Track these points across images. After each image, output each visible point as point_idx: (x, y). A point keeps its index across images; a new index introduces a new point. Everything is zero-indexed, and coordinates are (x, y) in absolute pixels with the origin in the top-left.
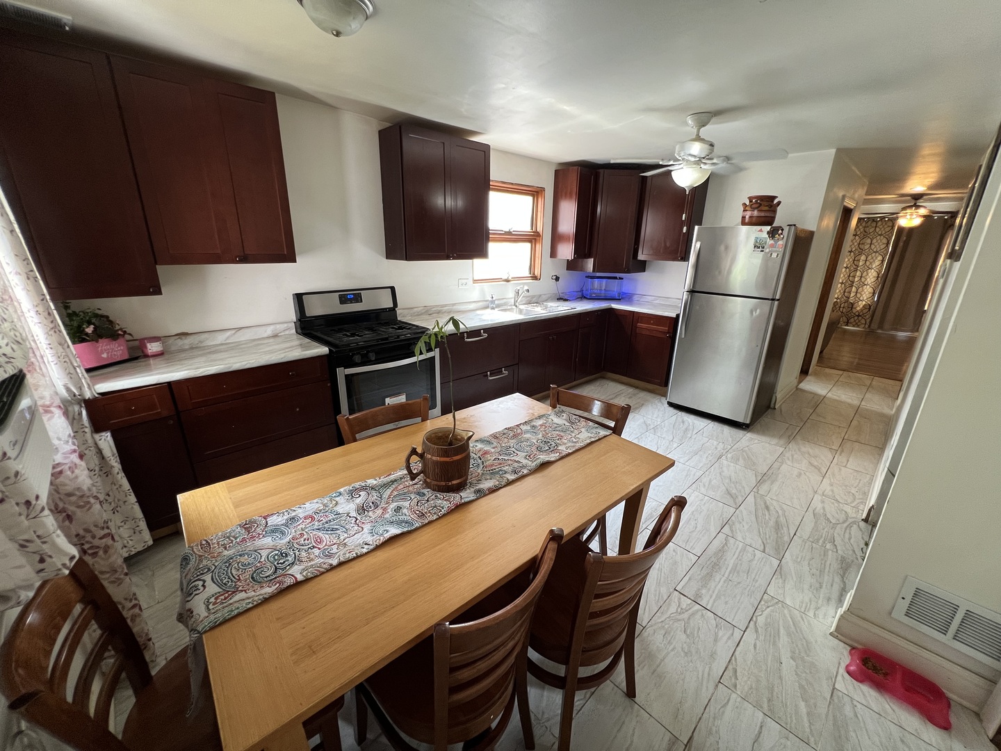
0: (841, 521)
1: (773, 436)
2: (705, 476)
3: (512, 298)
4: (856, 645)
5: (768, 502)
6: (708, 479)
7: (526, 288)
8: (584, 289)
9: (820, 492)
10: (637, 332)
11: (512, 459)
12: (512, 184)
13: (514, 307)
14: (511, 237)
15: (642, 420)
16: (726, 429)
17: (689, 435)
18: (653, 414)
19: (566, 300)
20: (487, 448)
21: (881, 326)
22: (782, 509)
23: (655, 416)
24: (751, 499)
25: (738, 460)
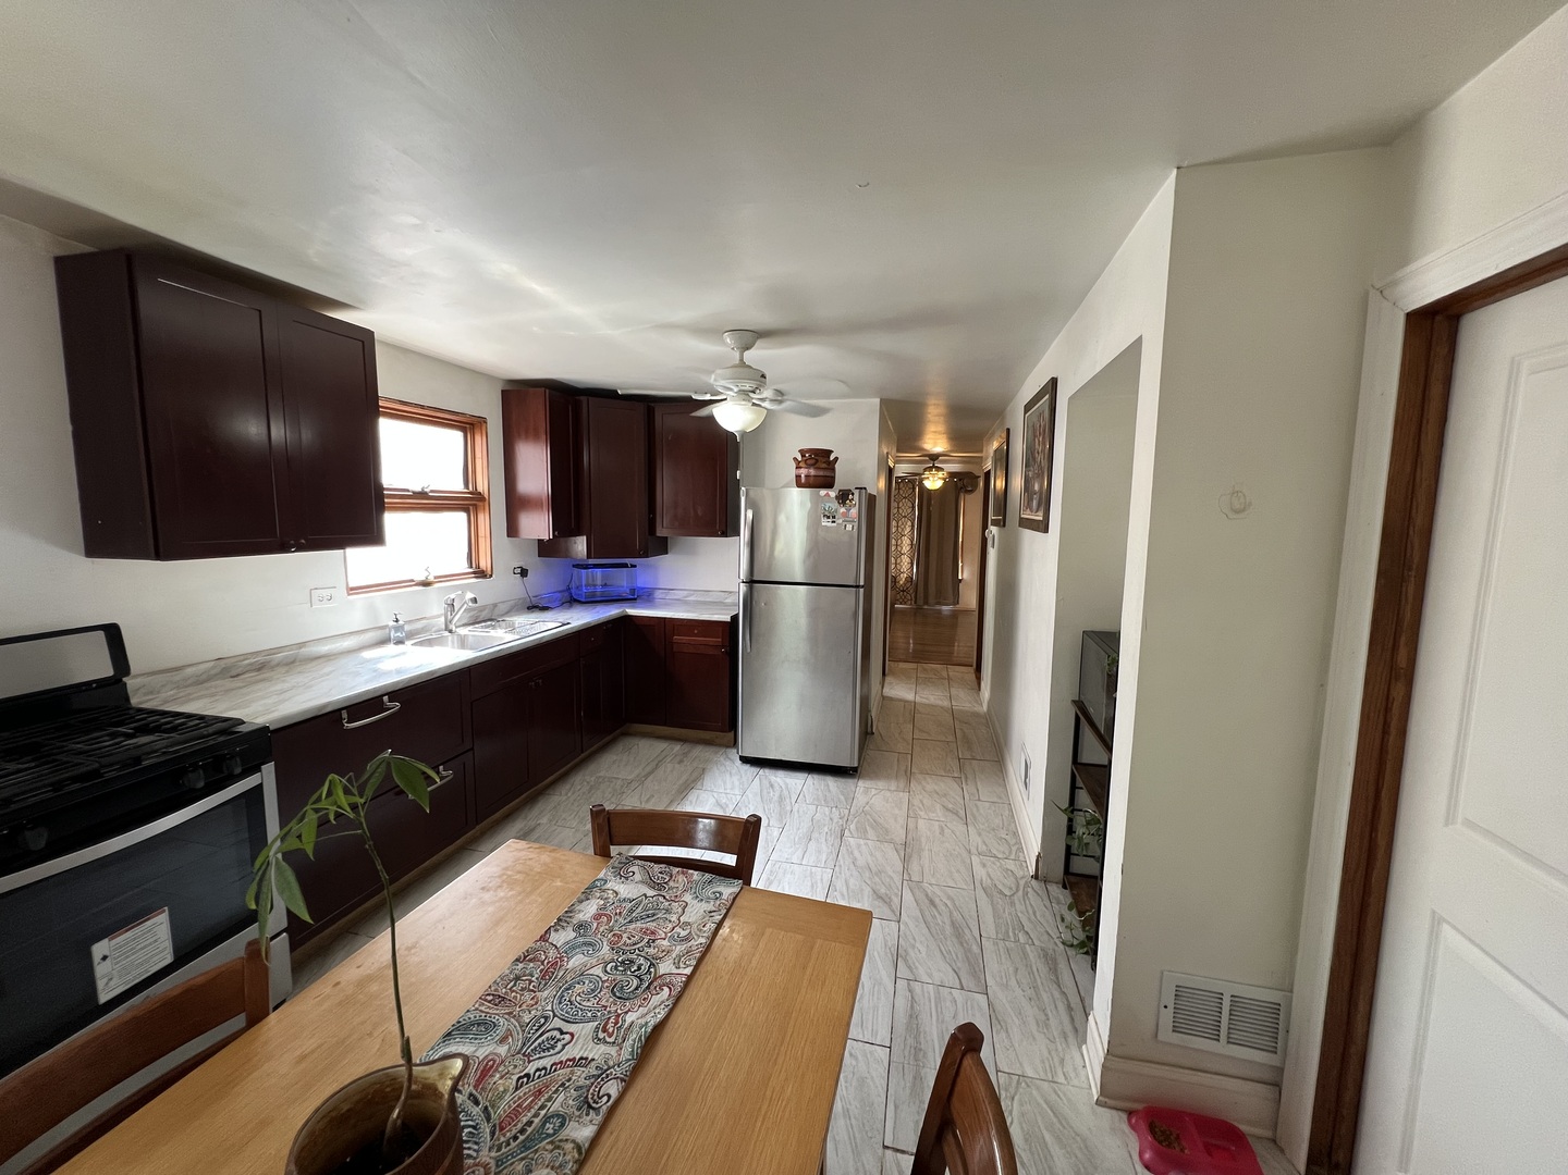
0: (1014, 889)
1: (888, 777)
2: (837, 877)
3: (439, 616)
4: (1129, 1105)
5: (929, 891)
6: (843, 881)
7: (469, 595)
8: (573, 585)
9: (974, 850)
10: (675, 650)
11: (563, 1057)
12: (422, 407)
13: (447, 633)
14: (425, 501)
15: (712, 800)
16: (831, 782)
17: (789, 808)
18: (725, 783)
19: (545, 609)
20: (481, 1050)
21: (926, 603)
22: (949, 898)
23: (729, 786)
24: (907, 895)
25: (866, 831)
